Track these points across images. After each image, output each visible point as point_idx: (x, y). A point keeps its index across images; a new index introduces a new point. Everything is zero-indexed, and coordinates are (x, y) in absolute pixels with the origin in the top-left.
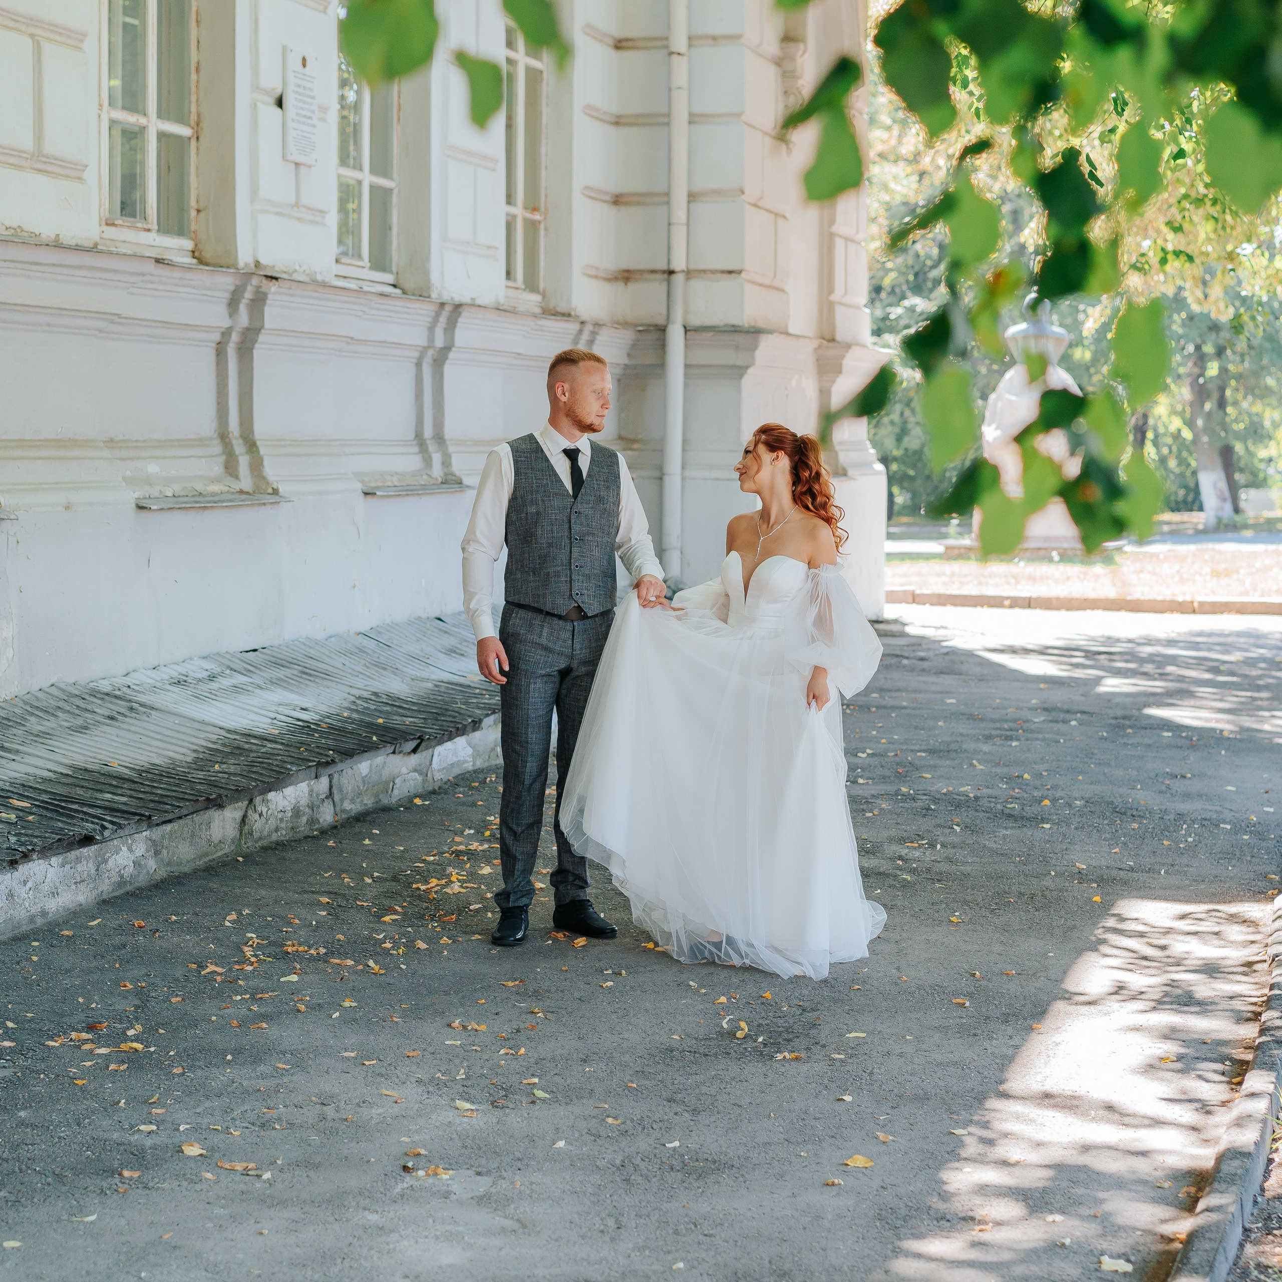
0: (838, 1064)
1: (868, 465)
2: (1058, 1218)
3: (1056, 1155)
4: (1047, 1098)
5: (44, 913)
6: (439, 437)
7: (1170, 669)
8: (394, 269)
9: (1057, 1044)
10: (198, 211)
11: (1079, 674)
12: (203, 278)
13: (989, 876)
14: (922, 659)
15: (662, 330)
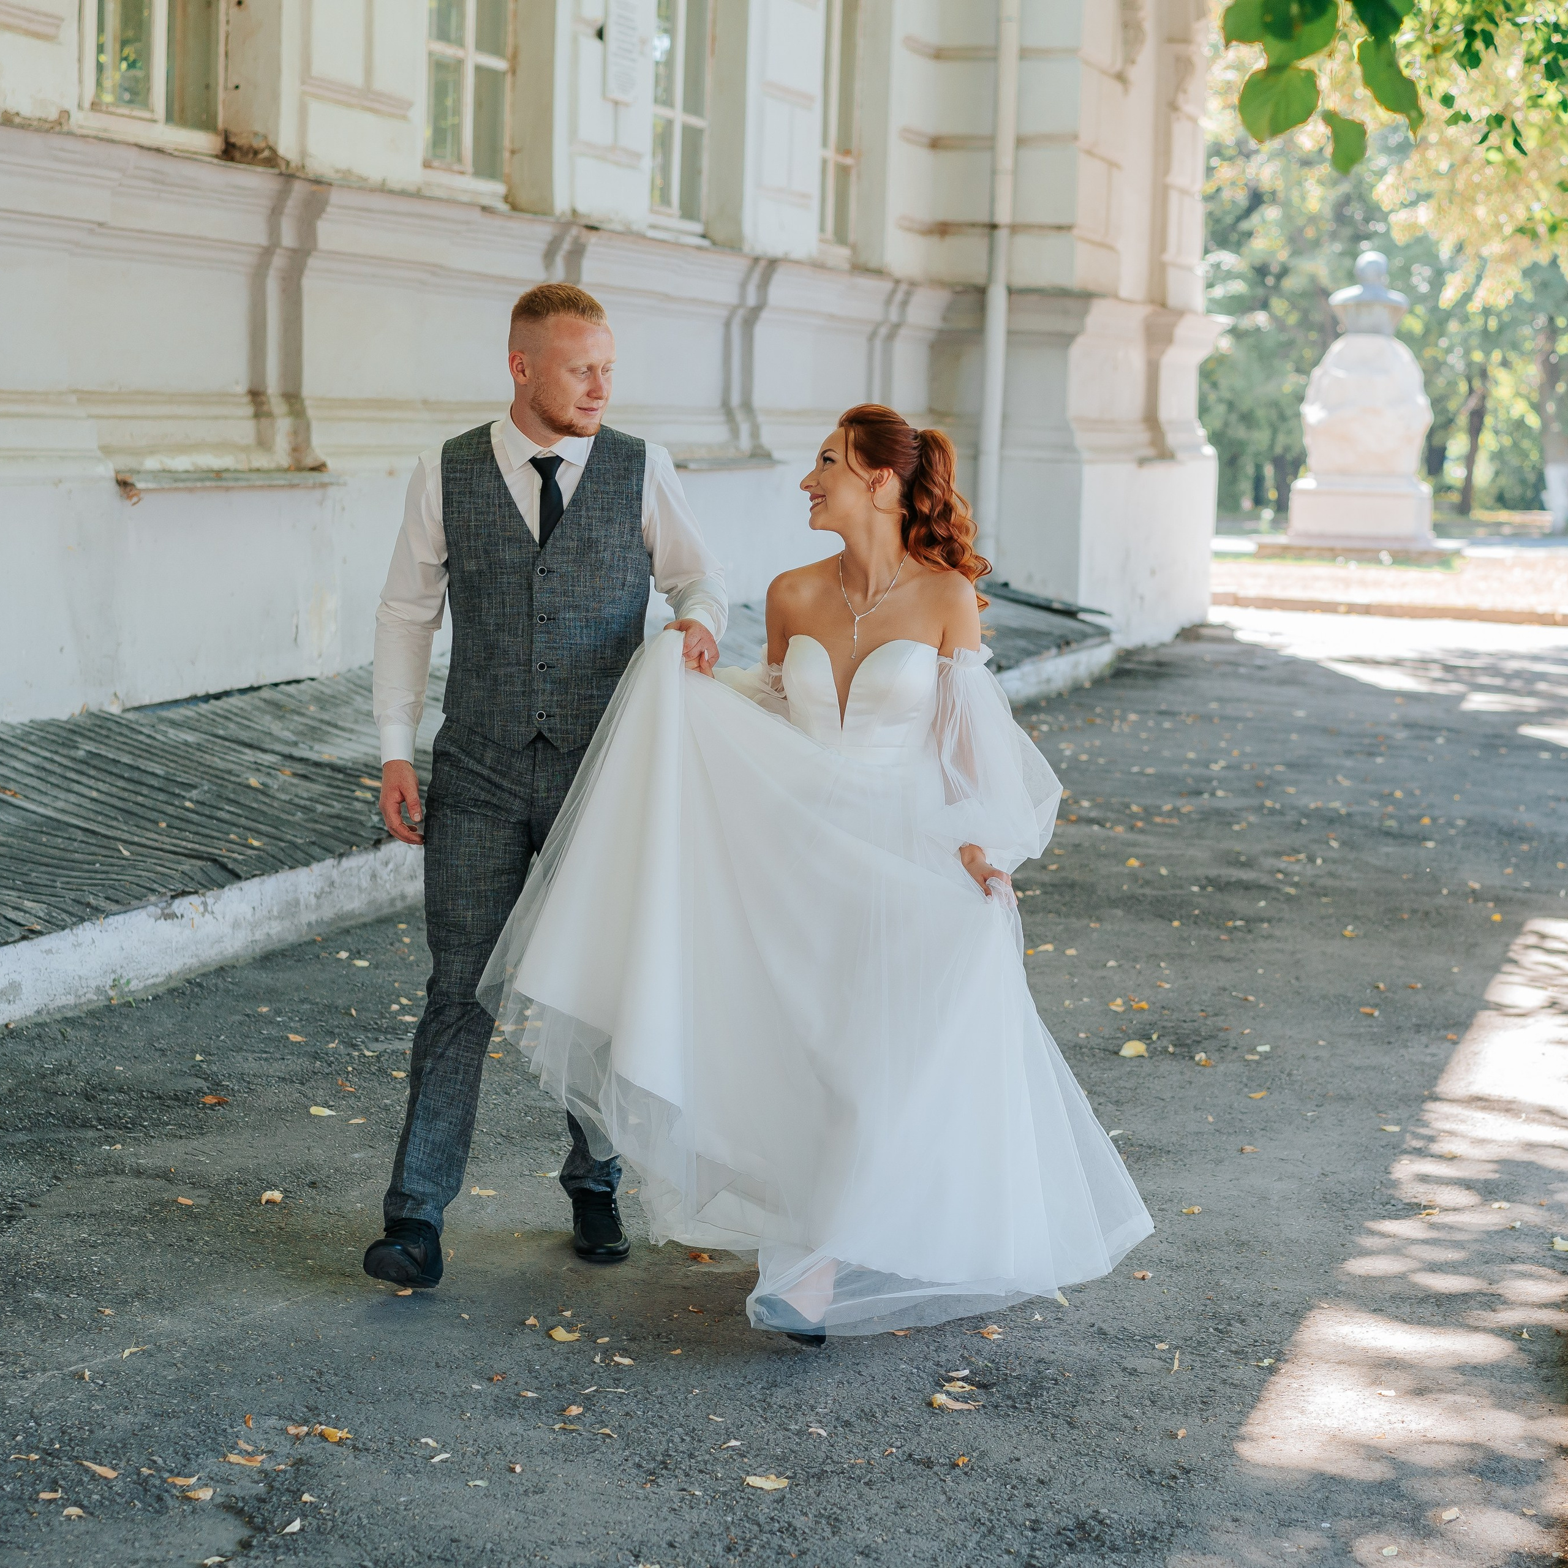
0: (1254, 1065)
1: (1195, 448)
2: (1505, 1205)
3: (1493, 1152)
4: (1480, 1102)
5: (403, 897)
6: (747, 406)
7: (1542, 686)
8: (703, 216)
9: (1476, 1054)
10: (513, 152)
11: (1441, 689)
12: (520, 226)
13: (1378, 893)
14: (1260, 668)
15: (980, 292)
